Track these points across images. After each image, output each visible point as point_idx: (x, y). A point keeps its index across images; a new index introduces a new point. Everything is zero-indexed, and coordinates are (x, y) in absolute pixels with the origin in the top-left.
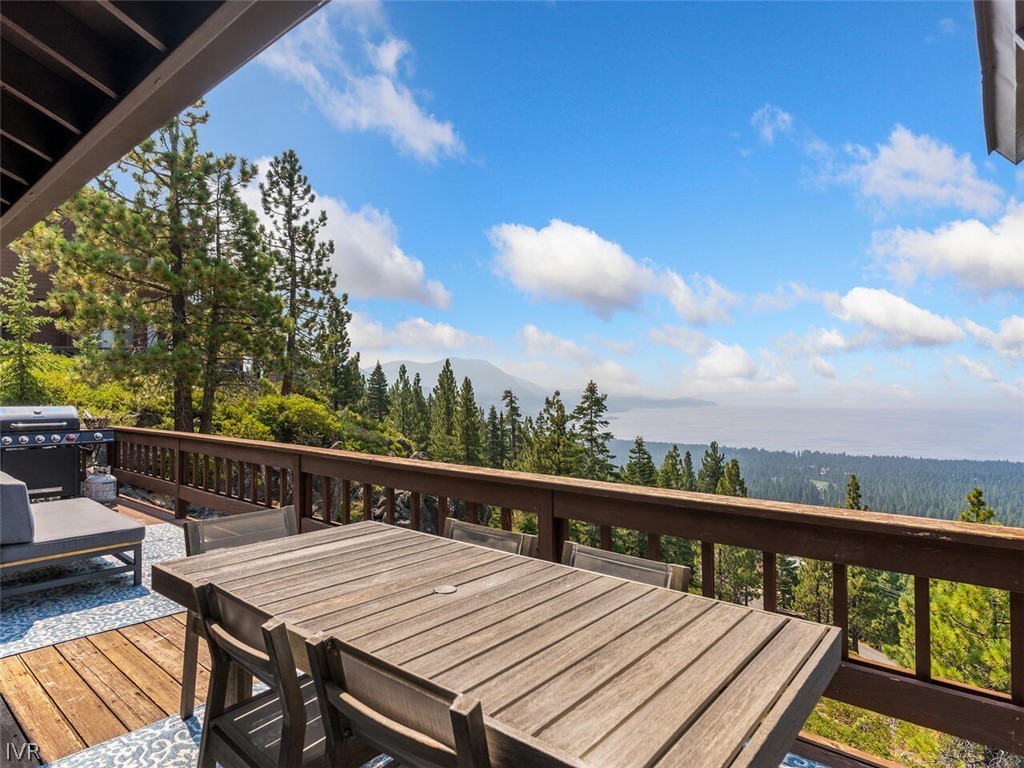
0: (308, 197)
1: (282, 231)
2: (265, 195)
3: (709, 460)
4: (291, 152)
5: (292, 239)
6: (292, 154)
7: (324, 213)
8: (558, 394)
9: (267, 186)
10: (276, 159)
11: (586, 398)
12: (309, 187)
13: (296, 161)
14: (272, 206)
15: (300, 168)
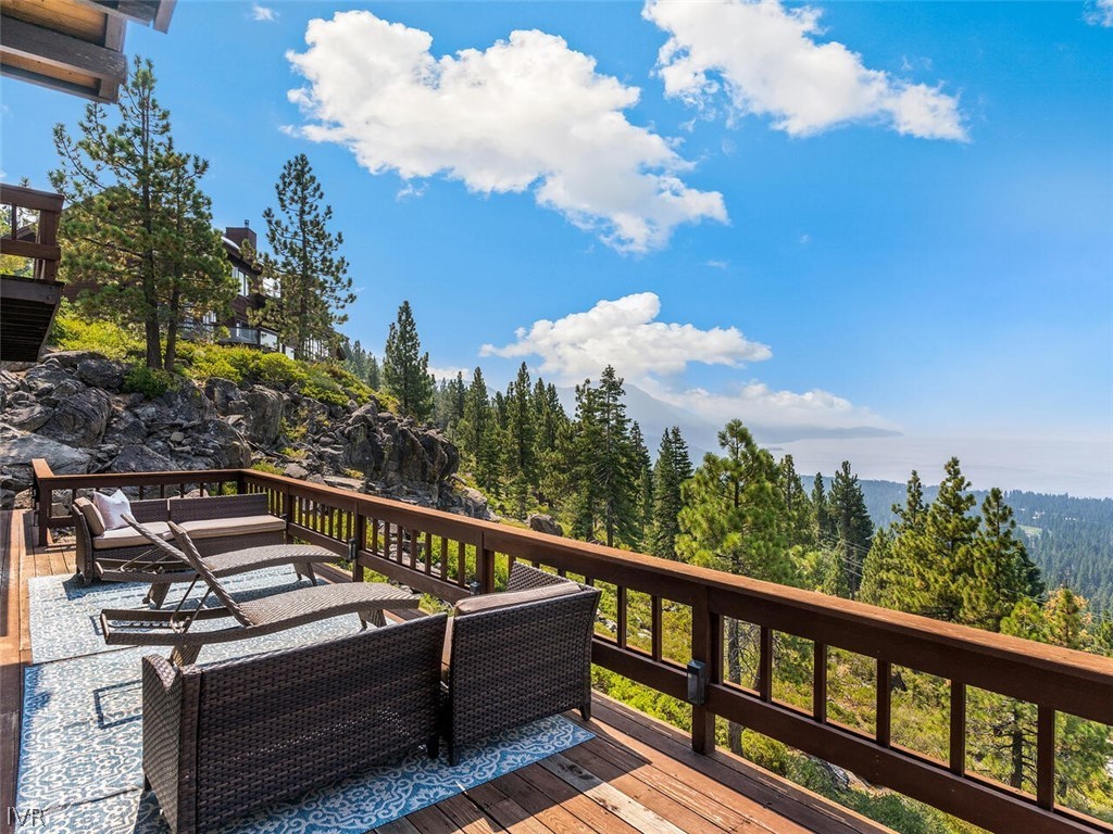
0: (318, 194)
1: (295, 225)
2: (280, 194)
3: (840, 481)
4: (303, 156)
5: (303, 231)
6: (303, 158)
7: (329, 208)
8: (588, 382)
9: (281, 187)
10: (289, 162)
11: (604, 381)
12: (319, 186)
13: (307, 163)
14: (287, 203)
15: (310, 169)
